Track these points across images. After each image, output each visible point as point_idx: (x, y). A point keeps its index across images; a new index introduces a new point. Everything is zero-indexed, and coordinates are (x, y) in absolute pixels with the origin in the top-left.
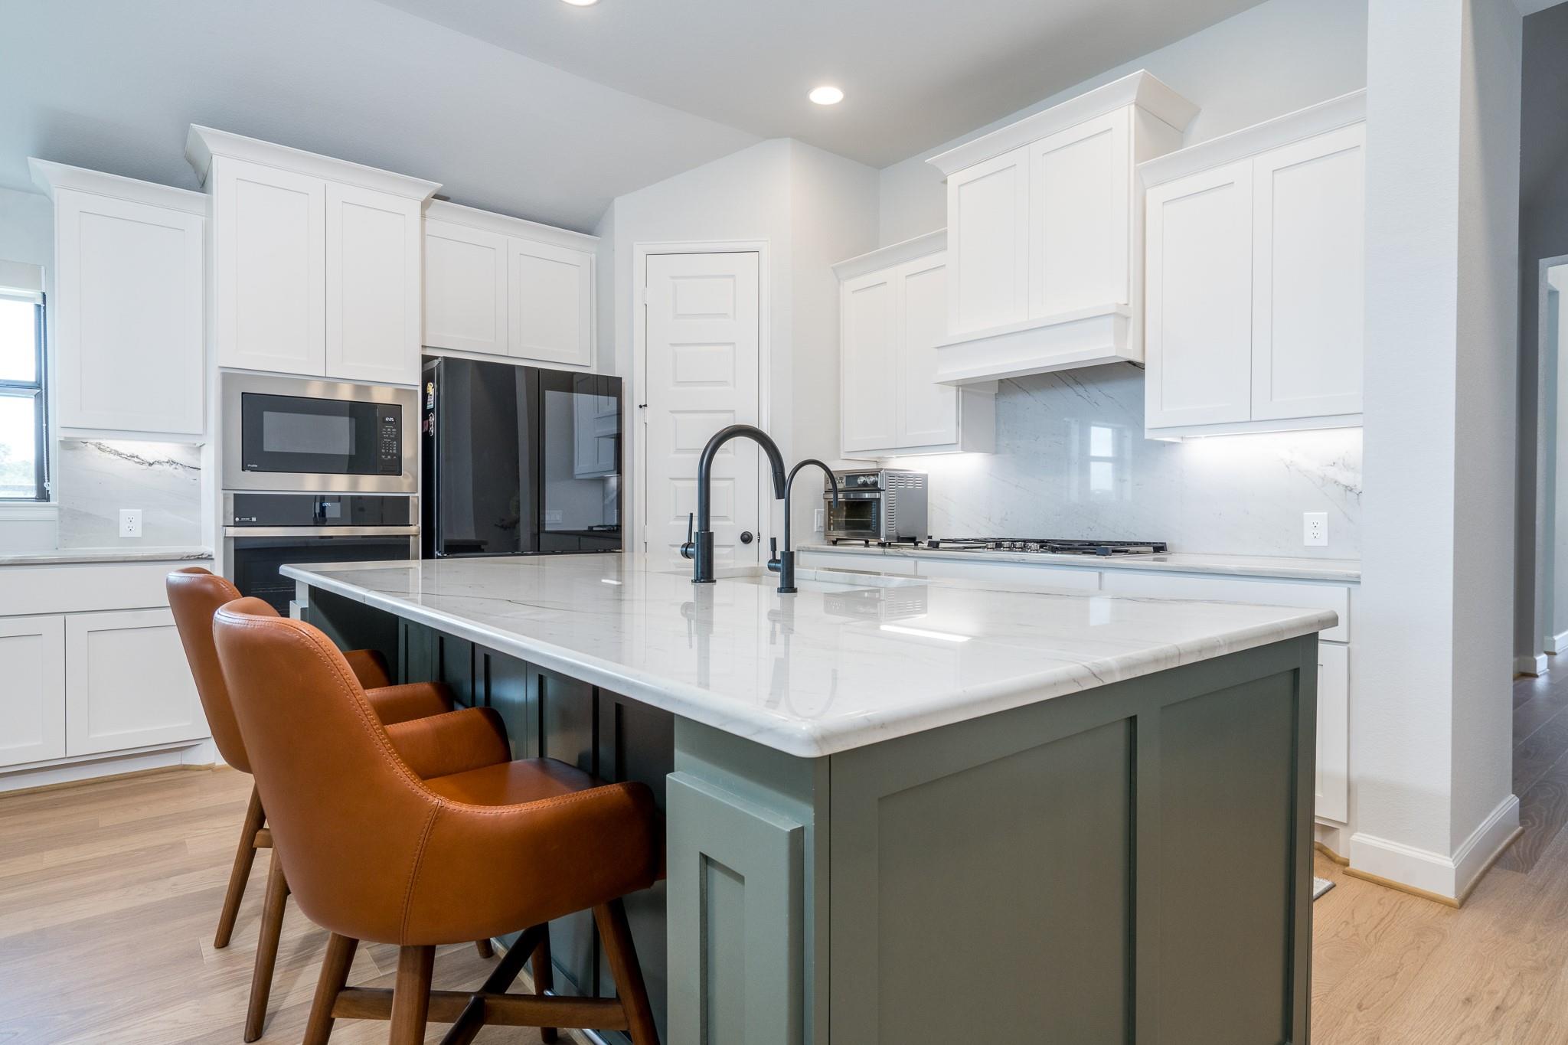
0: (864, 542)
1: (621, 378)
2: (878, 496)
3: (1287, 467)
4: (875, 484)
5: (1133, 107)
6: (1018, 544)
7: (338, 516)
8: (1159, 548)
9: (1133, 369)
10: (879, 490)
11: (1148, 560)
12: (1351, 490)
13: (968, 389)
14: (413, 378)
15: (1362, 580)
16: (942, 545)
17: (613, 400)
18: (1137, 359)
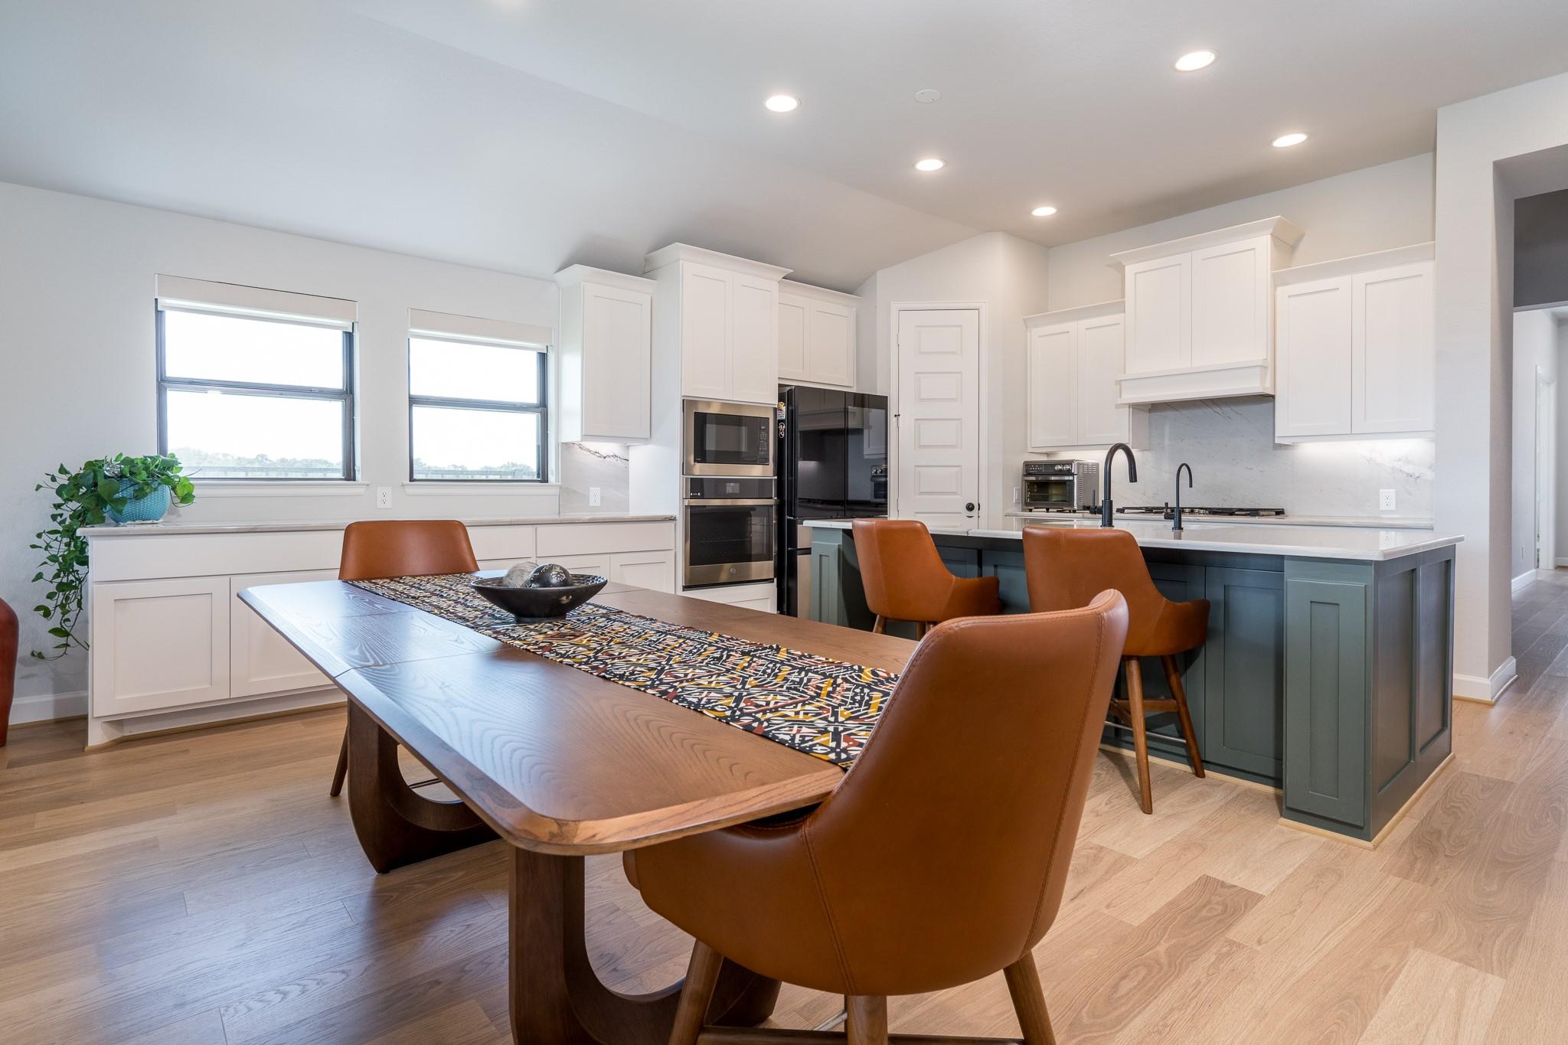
0: (1045, 510)
1: (887, 397)
2: (1071, 478)
3: (1368, 461)
4: (1069, 470)
5: (1269, 236)
6: (1187, 510)
7: (738, 492)
8: (1280, 512)
9: (1268, 398)
10: (1073, 475)
11: (1273, 519)
12: (1411, 476)
13: (1137, 407)
14: (773, 400)
15: (1435, 528)
16: (1126, 511)
17: (883, 411)
18: (1270, 392)
